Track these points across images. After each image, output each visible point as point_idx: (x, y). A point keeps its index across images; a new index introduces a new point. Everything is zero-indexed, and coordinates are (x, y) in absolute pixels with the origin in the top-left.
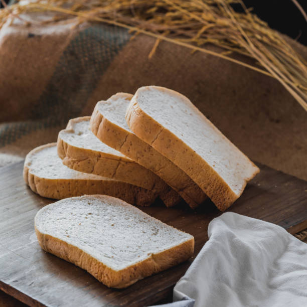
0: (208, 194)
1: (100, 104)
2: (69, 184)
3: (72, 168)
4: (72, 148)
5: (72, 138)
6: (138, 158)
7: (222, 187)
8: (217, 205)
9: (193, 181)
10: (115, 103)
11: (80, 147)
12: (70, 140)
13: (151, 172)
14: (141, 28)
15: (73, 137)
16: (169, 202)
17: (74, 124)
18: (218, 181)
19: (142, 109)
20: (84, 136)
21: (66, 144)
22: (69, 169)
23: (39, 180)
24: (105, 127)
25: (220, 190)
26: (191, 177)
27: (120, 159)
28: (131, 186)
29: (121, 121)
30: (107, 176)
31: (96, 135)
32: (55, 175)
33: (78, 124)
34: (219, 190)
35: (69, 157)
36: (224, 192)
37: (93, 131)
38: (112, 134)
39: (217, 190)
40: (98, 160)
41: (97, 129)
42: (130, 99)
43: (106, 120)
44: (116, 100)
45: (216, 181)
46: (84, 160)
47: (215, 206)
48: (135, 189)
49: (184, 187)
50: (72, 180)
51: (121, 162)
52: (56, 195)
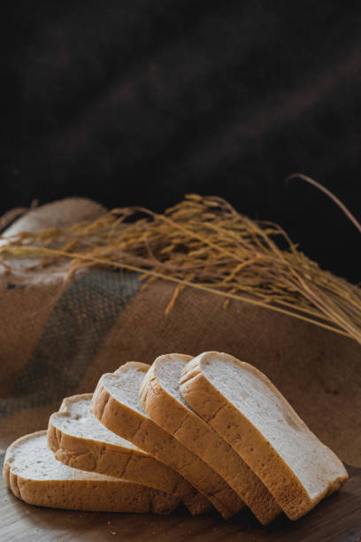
0: (246, 502)
1: (106, 377)
2: (63, 487)
3: (67, 464)
4: (67, 437)
5: (67, 424)
6: (154, 452)
7: (266, 493)
8: (258, 517)
9: (228, 485)
10: (125, 376)
11: (78, 436)
12: (65, 427)
13: (171, 471)
14: (158, 272)
15: (68, 422)
16: (196, 509)
17: (69, 404)
19: (163, 387)
20: (83, 420)
21: (60, 432)
22: (64, 466)
23: (24, 482)
24: (112, 409)
25: (263, 498)
26: (226, 479)
27: (131, 452)
28: (145, 488)
29: (133, 401)
30: (113, 475)
31: (100, 419)
32: (45, 475)
33: (75, 404)
35: (64, 450)
37: (96, 414)
38: (121, 419)
39: (260, 497)
40: (101, 453)
41: (102, 411)
42: (145, 371)
43: (114, 400)
44: (126, 371)
45: (259, 484)
46: (83, 454)
47: (256, 518)
48: (151, 492)
49: (215, 490)
50: (67, 482)
51: (133, 457)
52: (46, 502)
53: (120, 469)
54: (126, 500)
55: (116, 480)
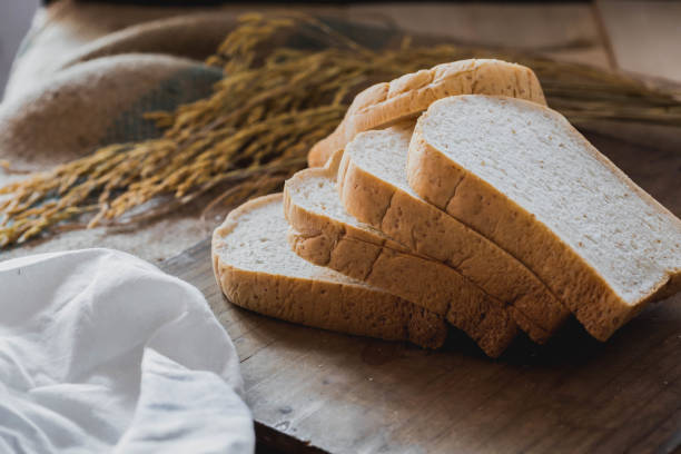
2: (277, 284)
7: (594, 287)
18: (584, 275)
25: (592, 295)
28: (398, 300)
34: (588, 295)
36: (599, 297)
39: (585, 293)
40: (339, 240)
45: (581, 274)
46: (312, 237)
47: (584, 329)
48: (405, 309)
49: (514, 295)
50: (284, 278)
51: (385, 250)
52: (253, 303)
53: (365, 267)
54: (367, 318)
55: (357, 285)
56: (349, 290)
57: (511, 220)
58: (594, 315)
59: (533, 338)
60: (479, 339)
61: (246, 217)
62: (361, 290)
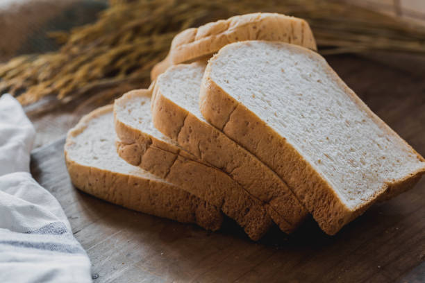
2: (105, 176)
7: (326, 195)
8: (320, 225)
18: (319, 186)
25: (324, 201)
27: (178, 152)
28: (188, 195)
34: (321, 201)
36: (329, 203)
39: (319, 199)
40: (147, 148)
45: (317, 185)
46: (129, 144)
47: (318, 226)
48: (193, 200)
49: (270, 197)
50: (109, 172)
51: (179, 157)
52: (88, 189)
53: (165, 169)
54: (167, 205)
55: (160, 181)
56: (154, 184)
57: (269, 141)
58: (326, 216)
59: (282, 229)
60: (245, 226)
61: (95, 120)
62: (162, 185)
